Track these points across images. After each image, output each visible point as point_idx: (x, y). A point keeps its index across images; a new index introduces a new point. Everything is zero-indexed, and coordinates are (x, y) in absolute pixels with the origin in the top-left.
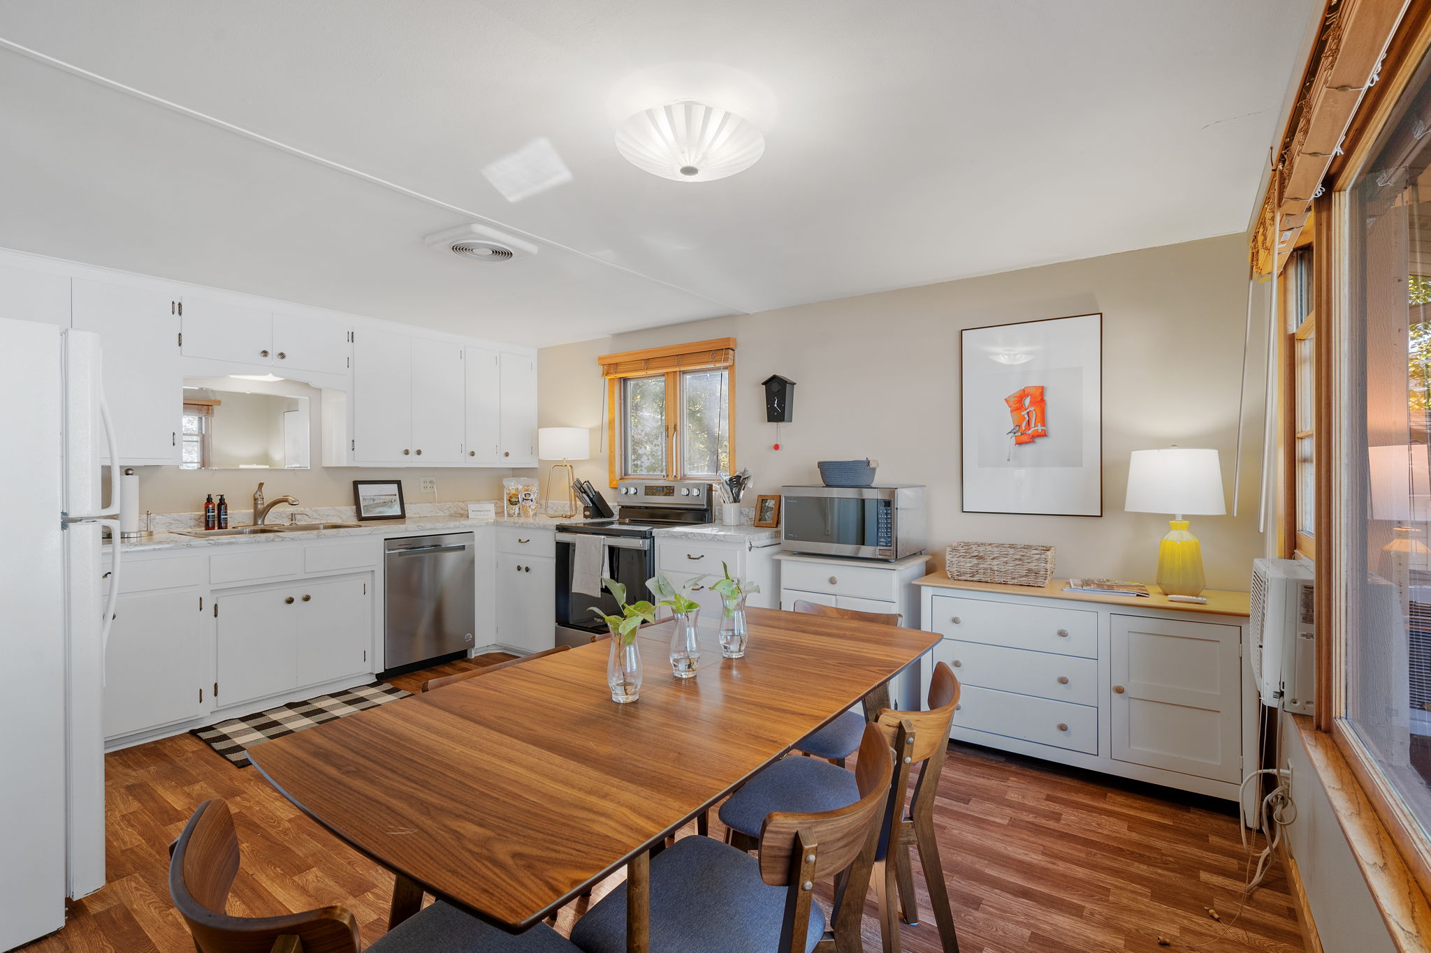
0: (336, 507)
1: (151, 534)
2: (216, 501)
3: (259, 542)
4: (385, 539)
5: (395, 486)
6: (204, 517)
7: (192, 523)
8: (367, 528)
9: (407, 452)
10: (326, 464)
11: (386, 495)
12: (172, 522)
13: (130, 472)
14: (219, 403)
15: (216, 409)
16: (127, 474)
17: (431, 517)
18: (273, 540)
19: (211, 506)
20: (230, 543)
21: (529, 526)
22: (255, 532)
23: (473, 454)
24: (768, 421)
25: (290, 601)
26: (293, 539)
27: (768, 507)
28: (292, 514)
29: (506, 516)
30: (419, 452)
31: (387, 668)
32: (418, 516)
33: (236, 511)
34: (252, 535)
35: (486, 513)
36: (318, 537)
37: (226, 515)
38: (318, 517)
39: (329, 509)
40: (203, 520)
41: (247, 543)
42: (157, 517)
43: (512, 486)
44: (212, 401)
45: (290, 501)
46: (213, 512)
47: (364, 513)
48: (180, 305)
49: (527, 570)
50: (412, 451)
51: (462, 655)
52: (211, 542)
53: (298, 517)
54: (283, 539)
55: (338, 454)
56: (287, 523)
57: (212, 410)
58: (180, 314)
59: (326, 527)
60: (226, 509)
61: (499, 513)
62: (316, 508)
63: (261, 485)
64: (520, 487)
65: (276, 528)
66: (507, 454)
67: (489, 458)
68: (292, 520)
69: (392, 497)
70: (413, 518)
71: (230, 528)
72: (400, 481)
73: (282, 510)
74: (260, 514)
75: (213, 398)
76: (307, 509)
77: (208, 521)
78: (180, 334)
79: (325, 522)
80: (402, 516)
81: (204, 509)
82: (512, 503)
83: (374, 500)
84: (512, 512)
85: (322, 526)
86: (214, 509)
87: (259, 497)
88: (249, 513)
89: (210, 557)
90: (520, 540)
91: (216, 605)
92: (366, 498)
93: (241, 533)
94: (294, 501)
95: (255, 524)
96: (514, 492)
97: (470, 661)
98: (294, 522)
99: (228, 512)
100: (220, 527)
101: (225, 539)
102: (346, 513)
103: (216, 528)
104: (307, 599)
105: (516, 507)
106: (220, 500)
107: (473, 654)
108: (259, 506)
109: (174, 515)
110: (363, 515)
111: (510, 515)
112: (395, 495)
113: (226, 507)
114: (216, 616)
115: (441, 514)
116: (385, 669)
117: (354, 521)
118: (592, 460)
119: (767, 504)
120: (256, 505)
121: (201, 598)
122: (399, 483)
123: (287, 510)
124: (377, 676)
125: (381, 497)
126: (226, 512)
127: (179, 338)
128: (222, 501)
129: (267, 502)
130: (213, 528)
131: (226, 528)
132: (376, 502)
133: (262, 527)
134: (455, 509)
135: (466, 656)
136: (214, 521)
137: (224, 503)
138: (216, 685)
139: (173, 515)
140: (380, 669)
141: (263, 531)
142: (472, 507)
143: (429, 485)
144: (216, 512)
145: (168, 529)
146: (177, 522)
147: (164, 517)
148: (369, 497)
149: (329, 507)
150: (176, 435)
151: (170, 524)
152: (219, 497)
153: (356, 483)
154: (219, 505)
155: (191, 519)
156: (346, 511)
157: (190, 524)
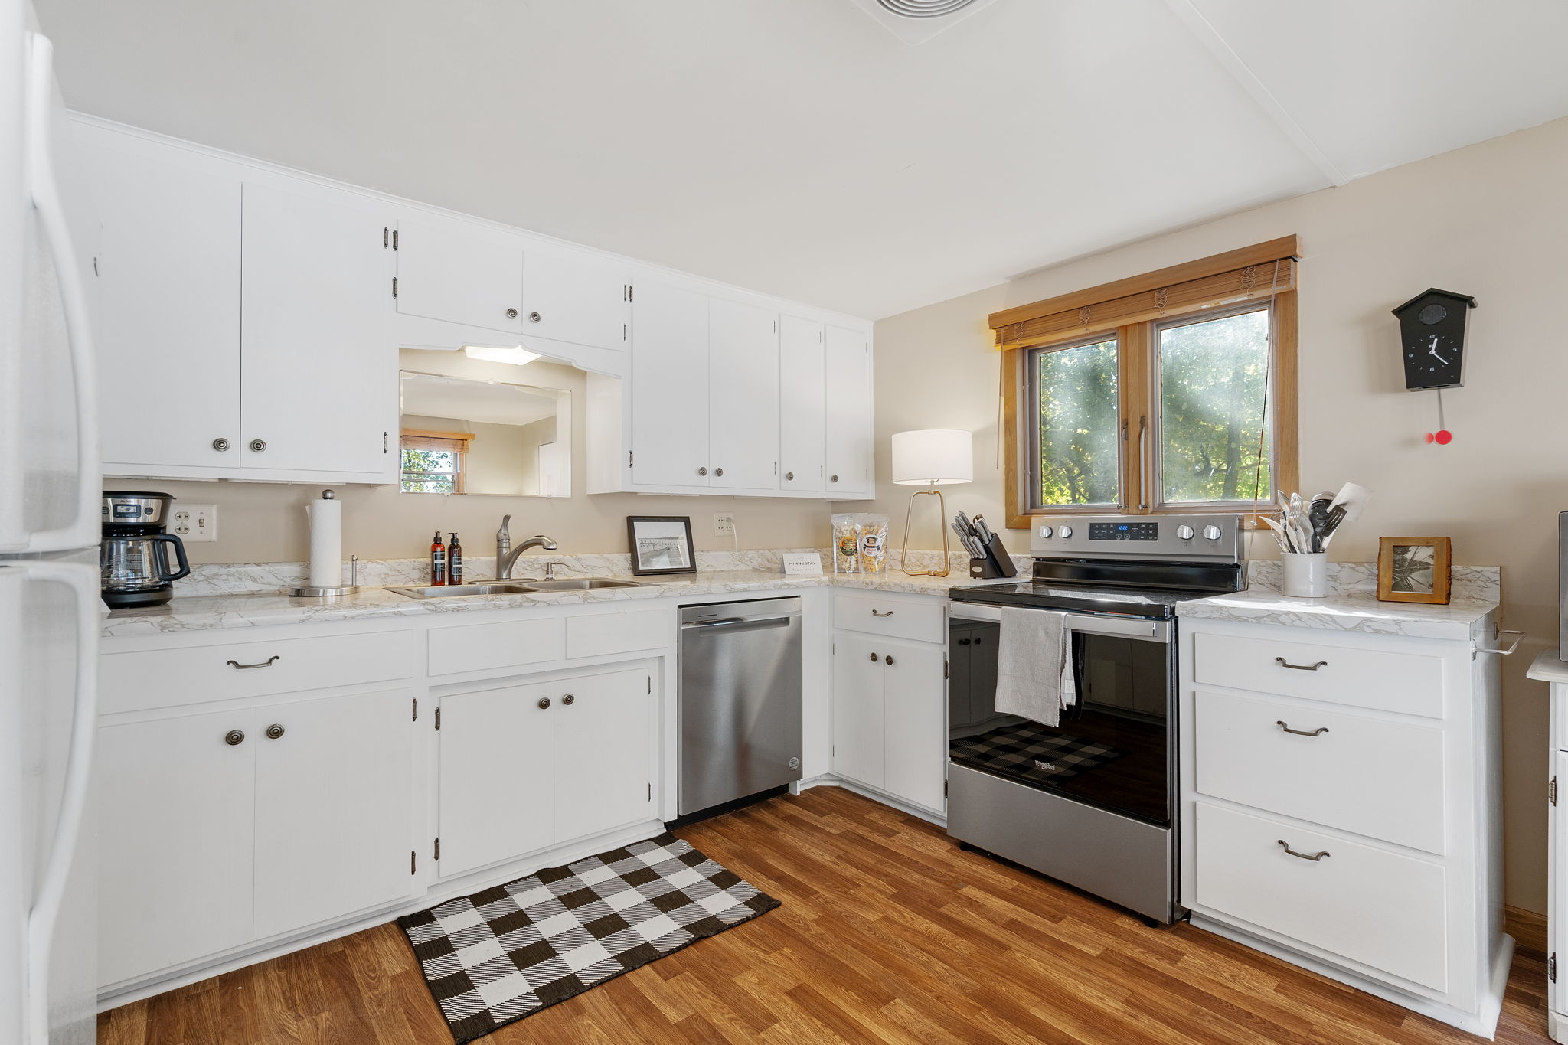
0: (605, 555)
1: (355, 590)
2: (446, 542)
3: (499, 608)
4: (680, 607)
5: (682, 524)
6: (430, 567)
7: (416, 574)
8: (651, 589)
9: (703, 472)
10: (593, 490)
11: (671, 539)
12: (390, 573)
13: (329, 495)
14: (473, 437)
15: (470, 443)
16: (325, 498)
17: (729, 571)
18: (520, 606)
19: (439, 549)
20: (458, 610)
21: (893, 589)
22: (496, 591)
23: (790, 477)
24: (1408, 388)
25: (544, 704)
26: (549, 604)
27: (1412, 563)
28: (548, 564)
29: (836, 571)
30: (719, 472)
31: (681, 814)
32: (711, 570)
33: (474, 558)
34: (494, 596)
35: (809, 566)
36: (585, 600)
37: (460, 563)
38: (582, 569)
39: (597, 558)
40: (429, 570)
41: (483, 609)
42: (370, 565)
43: (845, 525)
44: (467, 435)
45: (545, 544)
46: (442, 559)
47: (643, 565)
48: (395, 233)
49: (889, 661)
50: (711, 469)
51: (782, 791)
52: (430, 607)
53: (556, 568)
54: (535, 603)
55: (609, 477)
56: (540, 577)
57: (467, 446)
58: (396, 247)
59: (591, 586)
60: (460, 555)
61: (827, 567)
62: (579, 556)
63: (507, 518)
64: (859, 527)
65: (525, 585)
66: (835, 479)
67: (812, 486)
68: (548, 573)
69: (678, 541)
70: (706, 572)
71: (464, 585)
72: (690, 518)
73: (535, 557)
74: (505, 562)
75: (468, 432)
76: (567, 556)
77: (436, 572)
78: (395, 279)
79: (591, 577)
80: (692, 571)
81: (430, 555)
82: (844, 551)
83: (655, 545)
84: (845, 566)
85: (587, 583)
86: (443, 555)
87: (504, 537)
88: (491, 562)
89: (428, 630)
90: (875, 612)
91: (438, 711)
92: (645, 542)
93: (476, 592)
94: (550, 544)
95: (499, 578)
96: (848, 535)
97: (792, 799)
98: (549, 576)
99: (462, 558)
100: (451, 583)
101: (451, 602)
102: (618, 566)
103: (447, 583)
104: (568, 700)
105: (852, 559)
106: (452, 540)
107: (799, 788)
108: (505, 551)
110: (641, 568)
111: (841, 570)
112: (683, 538)
113: (460, 552)
114: (437, 728)
115: (741, 567)
116: (678, 815)
117: (627, 576)
118: (975, 485)
119: (1409, 556)
120: (499, 548)
121: (414, 701)
122: (686, 520)
123: (541, 557)
124: (666, 825)
125: (665, 541)
126: (459, 559)
127: (394, 285)
128: (454, 543)
129: (514, 545)
130: (442, 583)
131: (460, 583)
132: (658, 548)
133: (504, 582)
134: (765, 561)
135: (787, 791)
136: (443, 572)
137: (457, 546)
138: (437, 841)
139: (390, 561)
140: (672, 816)
141: (509, 590)
142: (788, 558)
143: (725, 524)
144: (446, 559)
145: (384, 583)
146: (395, 573)
147: (378, 566)
148: (648, 541)
149: (596, 555)
150: (388, 437)
151: (383, 576)
152: (451, 536)
153: (631, 521)
154: (451, 549)
155: (414, 569)
156: (617, 562)
157: (413, 577)
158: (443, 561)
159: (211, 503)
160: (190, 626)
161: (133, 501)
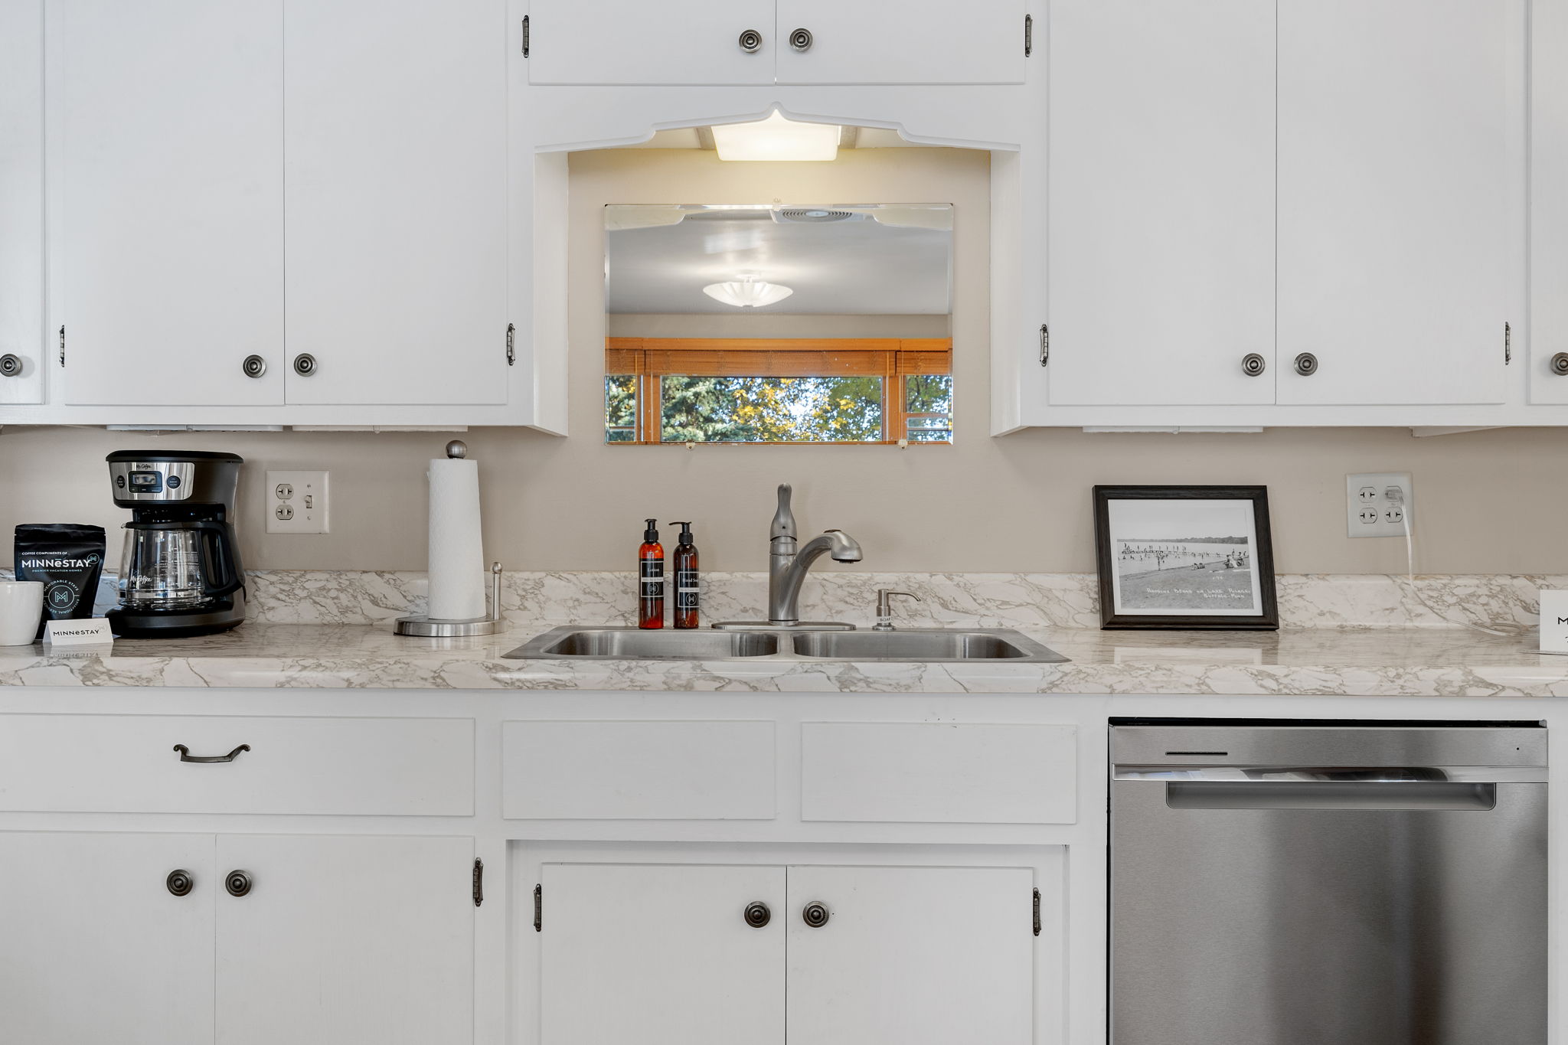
0: (1031, 578)
2: (669, 541)
4: (1114, 721)
5: (1247, 506)
7: (626, 603)
9: (1253, 365)
11: (1209, 540)
12: (582, 597)
13: (456, 450)
16: (451, 456)
17: (1388, 630)
18: (688, 687)
19: (654, 555)
26: (755, 689)
28: (881, 592)
30: (1306, 364)
32: (1334, 623)
33: (739, 575)
36: (844, 684)
37: (694, 585)
38: (973, 606)
39: (1009, 584)
40: (635, 599)
42: (549, 581)
45: (836, 550)
46: (657, 575)
47: (1123, 605)
50: (1279, 362)
55: (1009, 393)
56: (868, 621)
60: (694, 568)
62: (969, 577)
63: (784, 492)
68: (880, 614)
69: (1228, 548)
70: (1315, 630)
72: (1264, 488)
74: (784, 585)
76: (939, 578)
77: (648, 602)
80: (1267, 623)
81: (636, 564)
83: (1161, 556)
86: (660, 566)
87: (782, 533)
92: (1133, 546)
95: (773, 617)
98: (885, 619)
99: (701, 575)
100: (679, 624)
102: (1060, 602)
103: (669, 621)
106: (681, 535)
108: (781, 562)
109: (586, 578)
110: (1118, 612)
112: (1244, 541)
120: (773, 555)
121: (478, 864)
122: (1258, 496)
125: (1192, 547)
126: (695, 576)
128: (686, 544)
130: (660, 625)
131: (693, 624)
132: (1171, 562)
134: (1495, 605)
136: (662, 603)
137: (693, 549)
143: (1382, 506)
144: (670, 574)
145: (572, 617)
146: (592, 598)
147: (563, 583)
148: (1144, 546)
149: (1011, 577)
150: (516, 333)
151: (570, 603)
152: (679, 529)
153: (1103, 495)
154: (677, 554)
155: (625, 592)
156: (1059, 594)
157: (623, 609)
158: (659, 579)
159: (322, 468)
160: (119, 679)
161: (163, 467)
